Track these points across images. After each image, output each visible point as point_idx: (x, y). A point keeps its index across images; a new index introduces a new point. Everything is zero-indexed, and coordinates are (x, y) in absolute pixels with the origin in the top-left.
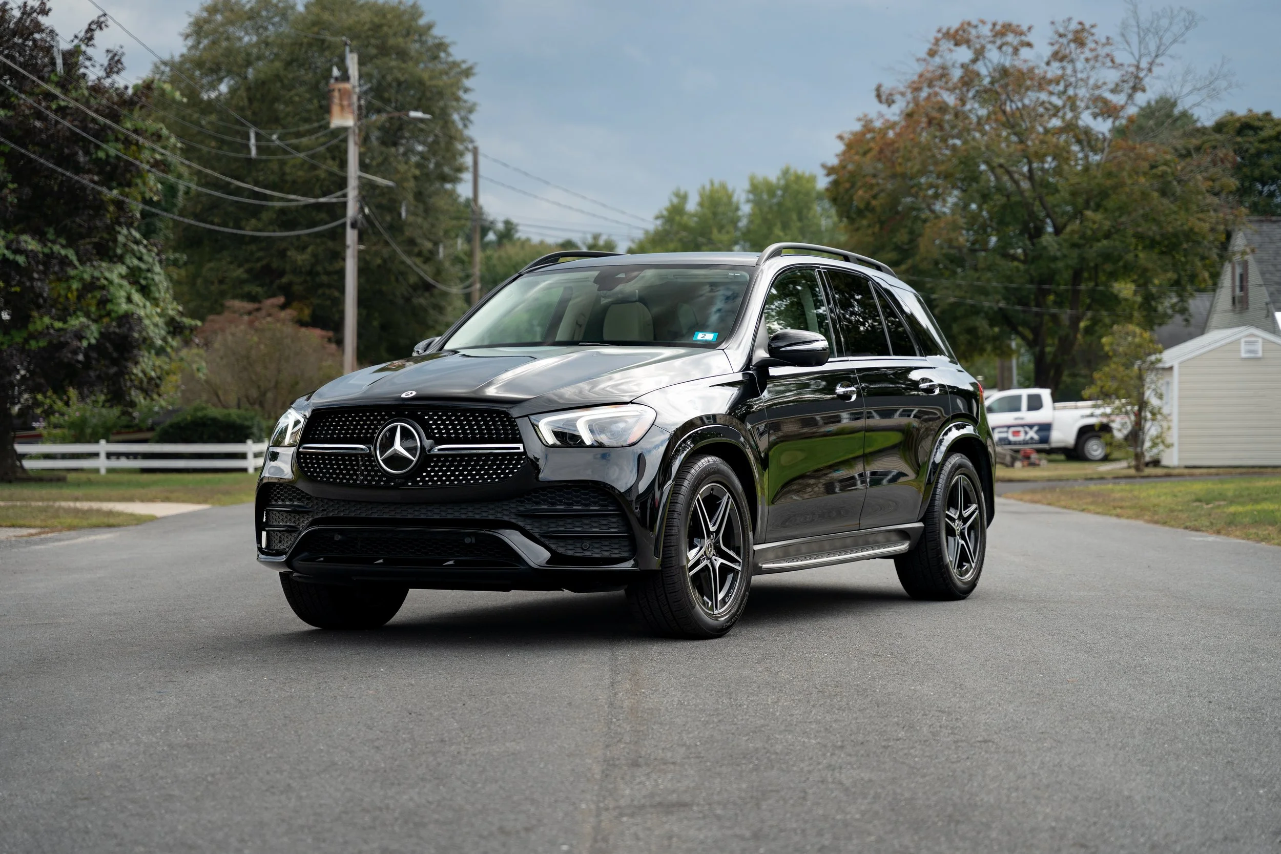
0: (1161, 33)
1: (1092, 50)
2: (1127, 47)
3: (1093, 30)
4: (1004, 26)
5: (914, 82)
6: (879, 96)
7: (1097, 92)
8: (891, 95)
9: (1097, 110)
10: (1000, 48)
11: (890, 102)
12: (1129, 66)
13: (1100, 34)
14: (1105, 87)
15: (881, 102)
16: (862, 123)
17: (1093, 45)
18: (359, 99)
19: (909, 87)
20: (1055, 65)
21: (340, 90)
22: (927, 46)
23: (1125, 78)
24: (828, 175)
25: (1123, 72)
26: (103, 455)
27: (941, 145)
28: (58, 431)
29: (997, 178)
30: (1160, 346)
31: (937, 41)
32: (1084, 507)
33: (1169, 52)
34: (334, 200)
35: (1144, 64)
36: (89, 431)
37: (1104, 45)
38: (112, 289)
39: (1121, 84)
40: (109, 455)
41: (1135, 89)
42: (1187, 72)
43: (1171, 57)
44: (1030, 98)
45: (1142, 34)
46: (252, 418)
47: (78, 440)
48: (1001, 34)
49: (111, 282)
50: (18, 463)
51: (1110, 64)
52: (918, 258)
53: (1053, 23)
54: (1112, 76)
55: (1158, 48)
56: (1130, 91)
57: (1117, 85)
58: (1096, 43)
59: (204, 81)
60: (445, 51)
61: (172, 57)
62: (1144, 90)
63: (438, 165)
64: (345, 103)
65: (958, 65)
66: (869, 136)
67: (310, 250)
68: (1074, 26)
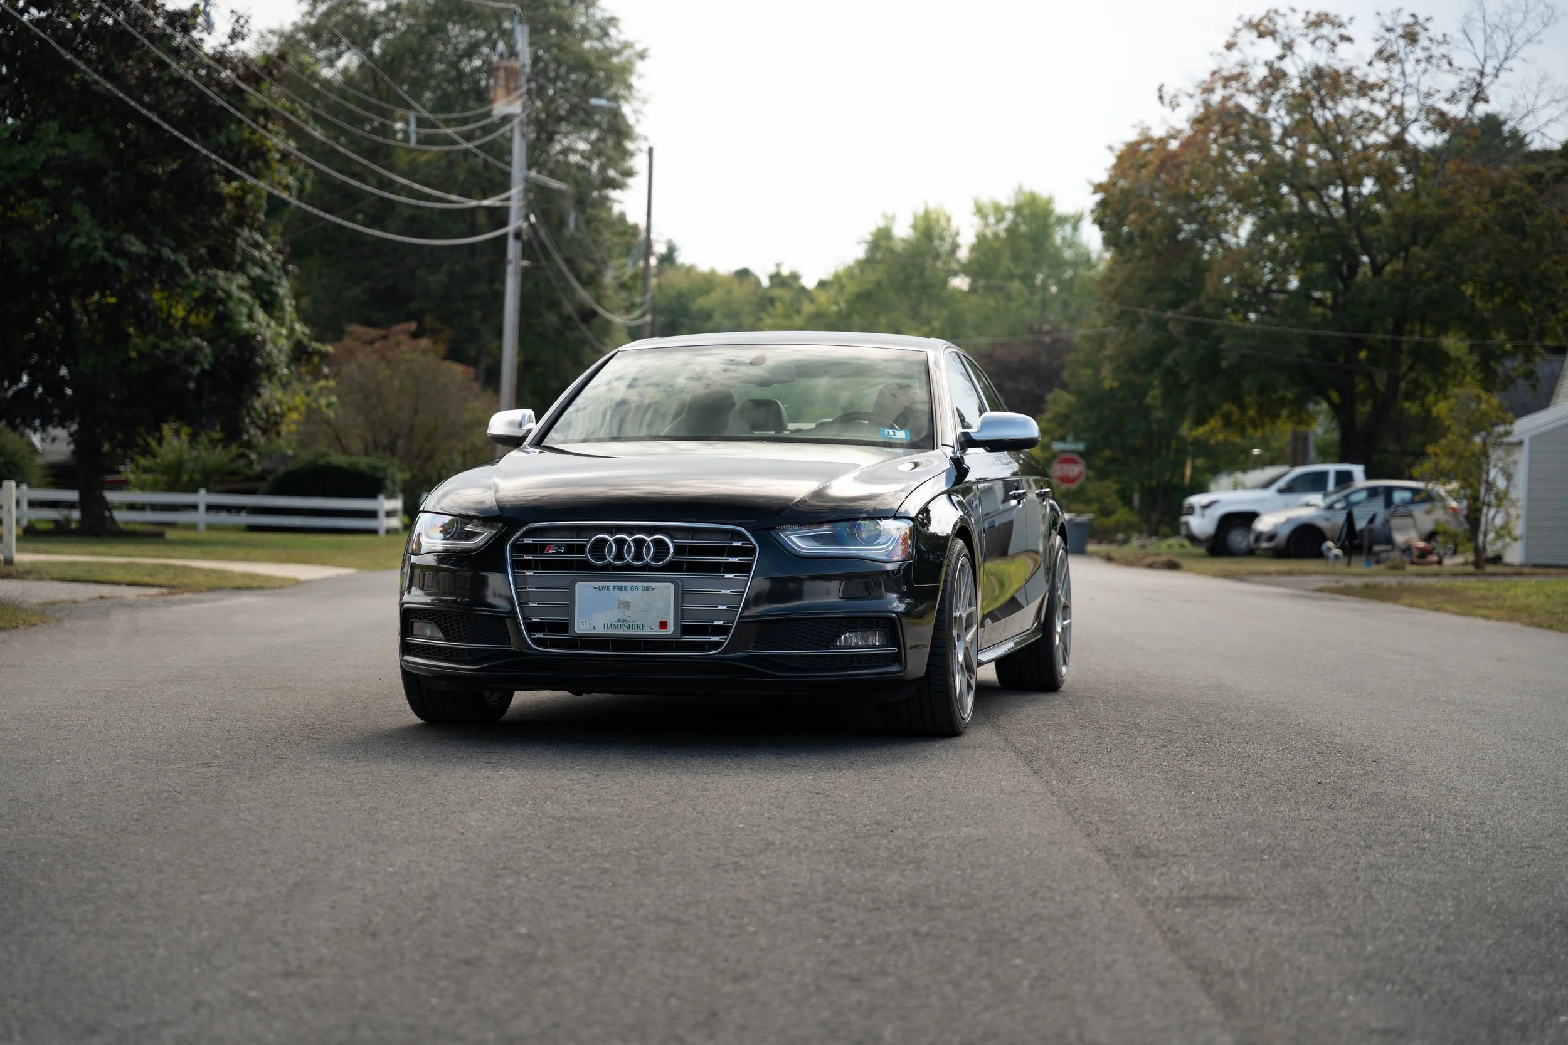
0: (1512, 31)
1: (1424, 49)
2: (1469, 45)
3: (1428, 25)
4: (1318, 15)
5: (1204, 82)
6: (1161, 98)
7: (1429, 102)
8: (1176, 96)
9: (1428, 124)
10: (1313, 43)
11: (1174, 105)
12: (1471, 70)
13: (1436, 30)
14: (1437, 96)
15: (1162, 103)
16: (1138, 130)
17: (1425, 43)
18: (529, 81)
19: (1199, 86)
20: (1380, 65)
21: (506, 69)
22: (1226, 38)
23: (1465, 86)
24: (1095, 192)
25: (1463, 78)
26: (202, 508)
27: (1235, 160)
28: (149, 477)
29: (1303, 203)
30: (1510, 415)
31: (1237, 30)
32: (1438, 606)
33: (1521, 54)
34: (498, 204)
35: (1489, 69)
36: (185, 478)
37: (1439, 43)
38: (231, 305)
39: (1459, 93)
40: (210, 508)
41: (1476, 99)
42: (1543, 79)
43: (1524, 60)
44: (1345, 107)
45: (1489, 31)
46: (385, 469)
47: (171, 488)
48: (1317, 24)
49: (229, 295)
50: (107, 514)
51: (1446, 67)
52: (1203, 299)
53: (1378, 14)
54: (1448, 82)
55: (1508, 49)
56: (1471, 102)
57: (1454, 94)
58: (1431, 40)
59: (321, 54)
60: (616, 26)
61: (282, 25)
62: (1486, 101)
63: (603, 168)
64: (512, 85)
65: (1261, 62)
66: (1145, 147)
67: (445, 268)
68: (1406, 19)
